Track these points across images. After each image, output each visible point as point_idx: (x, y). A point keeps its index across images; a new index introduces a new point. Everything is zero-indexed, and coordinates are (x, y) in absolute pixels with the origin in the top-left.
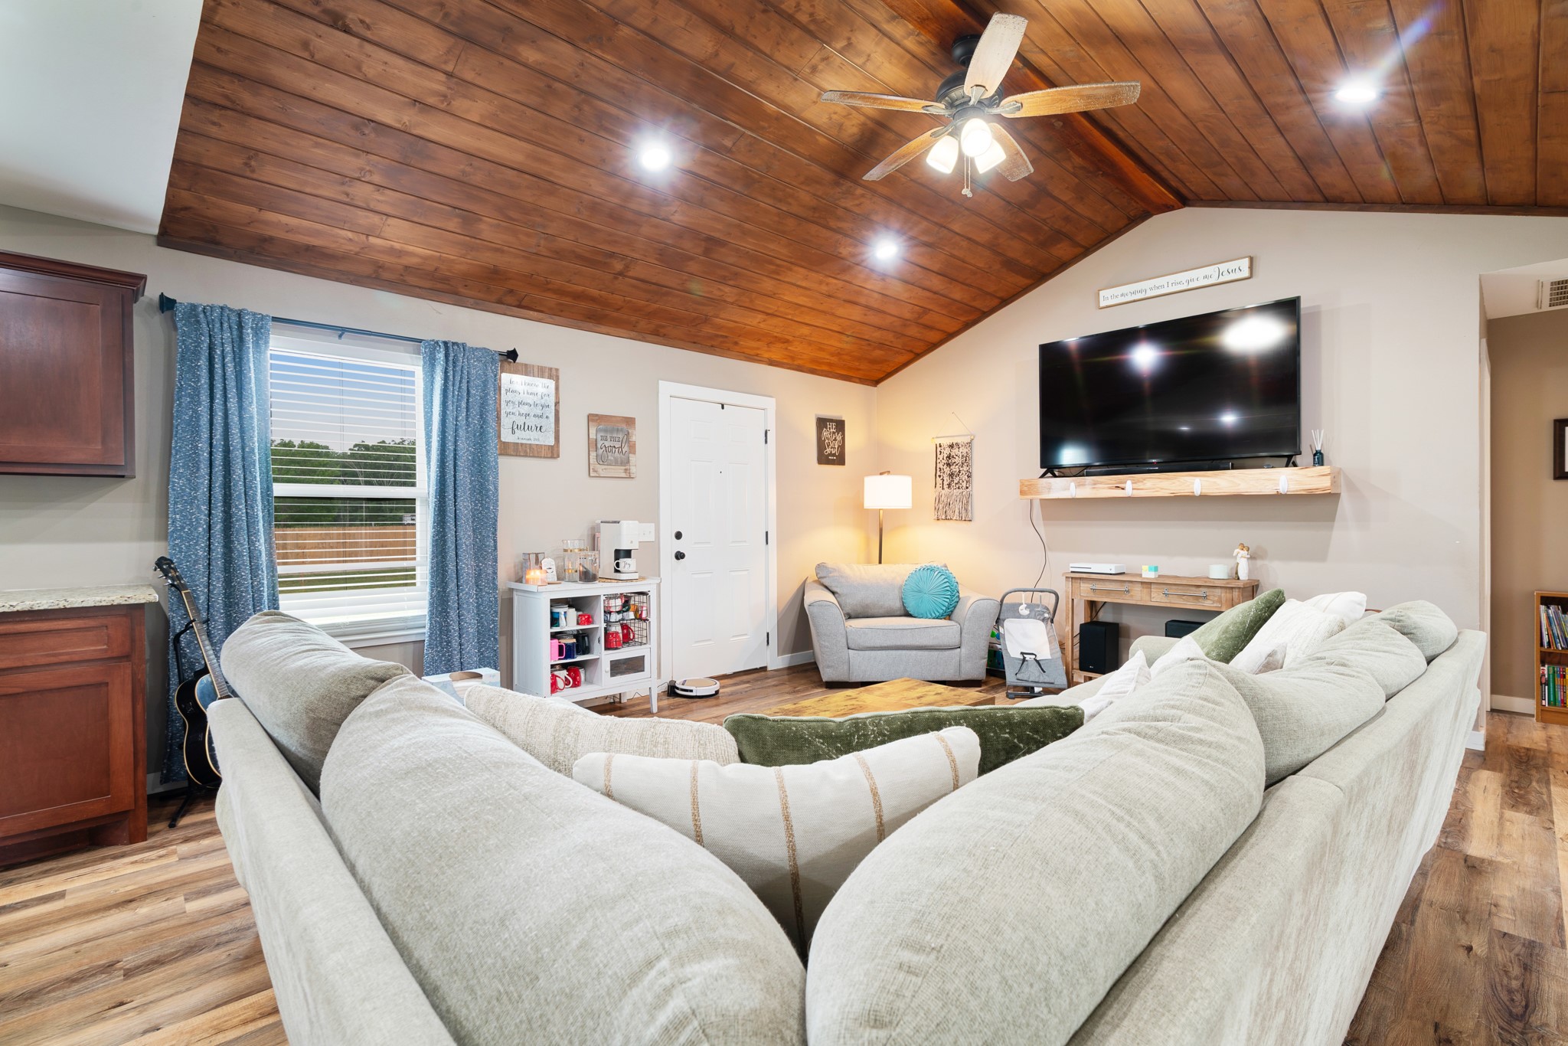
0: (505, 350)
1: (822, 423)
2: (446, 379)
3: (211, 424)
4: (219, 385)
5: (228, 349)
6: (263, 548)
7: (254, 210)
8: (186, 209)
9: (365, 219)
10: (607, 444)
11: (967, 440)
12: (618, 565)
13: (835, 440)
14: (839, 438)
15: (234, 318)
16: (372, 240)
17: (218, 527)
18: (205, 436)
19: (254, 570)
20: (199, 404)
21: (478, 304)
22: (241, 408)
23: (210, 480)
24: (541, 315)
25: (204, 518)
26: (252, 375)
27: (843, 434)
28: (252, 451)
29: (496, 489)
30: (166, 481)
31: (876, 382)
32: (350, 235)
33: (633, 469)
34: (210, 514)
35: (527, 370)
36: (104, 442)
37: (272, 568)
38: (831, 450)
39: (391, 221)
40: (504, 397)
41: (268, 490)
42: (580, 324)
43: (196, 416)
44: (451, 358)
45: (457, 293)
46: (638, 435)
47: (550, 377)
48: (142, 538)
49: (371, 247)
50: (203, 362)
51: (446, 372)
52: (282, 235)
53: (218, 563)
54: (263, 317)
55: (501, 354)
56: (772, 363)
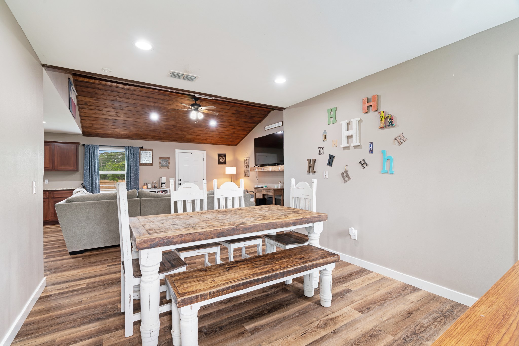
0: (141, 147)
1: (219, 155)
2: (129, 153)
3: (90, 163)
4: (91, 157)
5: (92, 151)
6: (97, 182)
7: (95, 130)
8: (86, 131)
9: (111, 129)
10: (163, 163)
11: (248, 159)
12: (162, 185)
13: (223, 159)
14: (224, 158)
15: (93, 146)
16: (114, 132)
17: (91, 179)
18: (89, 165)
19: (96, 185)
20: (88, 160)
21: (136, 139)
22: (94, 159)
23: (90, 172)
24: (149, 139)
25: (88, 177)
26: (96, 153)
27: (226, 157)
28: (96, 167)
29: (139, 172)
30: (83, 172)
31: (236, 145)
32: (110, 132)
33: (169, 167)
34: (89, 177)
35: (146, 150)
36: (74, 167)
37: (99, 185)
38: (223, 161)
39: (116, 129)
40: (141, 155)
41: (98, 173)
42: (157, 140)
43: (87, 162)
44: (130, 149)
45: (132, 138)
46: (171, 161)
47: (151, 151)
48: (80, 180)
49: (115, 133)
50: (88, 154)
51: (129, 152)
52: (100, 133)
53: (91, 184)
54: (98, 146)
55: (140, 147)
56: (205, 143)
